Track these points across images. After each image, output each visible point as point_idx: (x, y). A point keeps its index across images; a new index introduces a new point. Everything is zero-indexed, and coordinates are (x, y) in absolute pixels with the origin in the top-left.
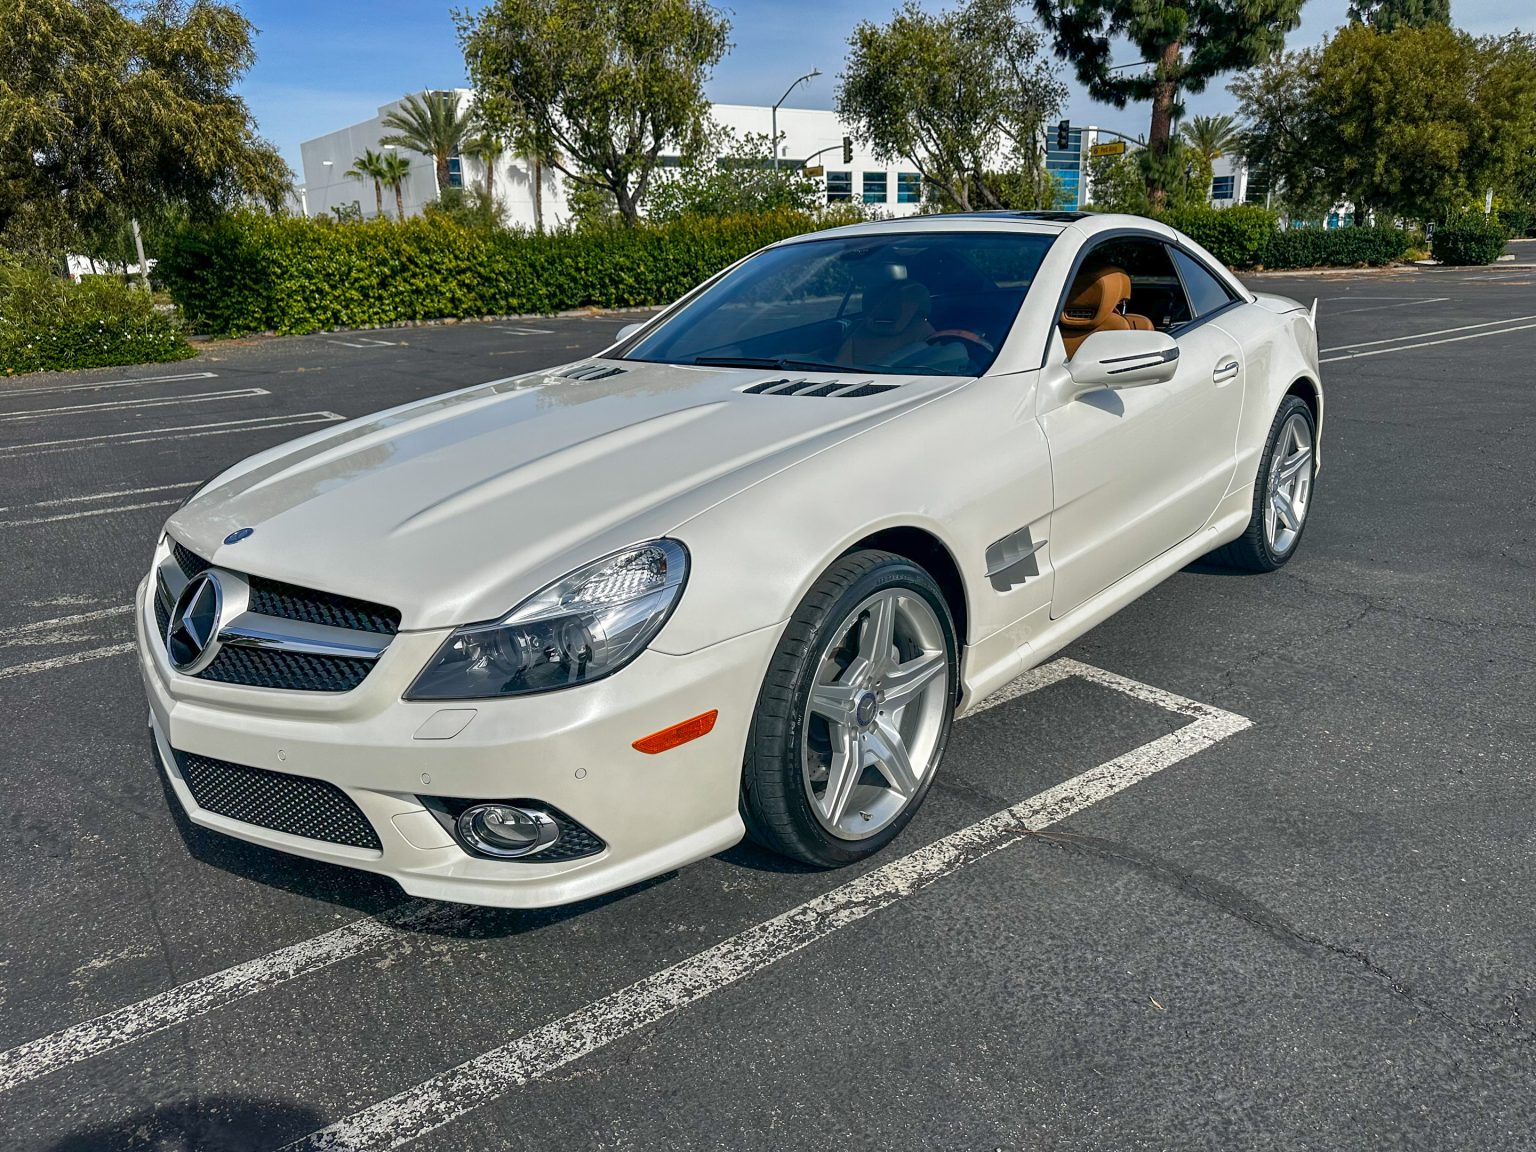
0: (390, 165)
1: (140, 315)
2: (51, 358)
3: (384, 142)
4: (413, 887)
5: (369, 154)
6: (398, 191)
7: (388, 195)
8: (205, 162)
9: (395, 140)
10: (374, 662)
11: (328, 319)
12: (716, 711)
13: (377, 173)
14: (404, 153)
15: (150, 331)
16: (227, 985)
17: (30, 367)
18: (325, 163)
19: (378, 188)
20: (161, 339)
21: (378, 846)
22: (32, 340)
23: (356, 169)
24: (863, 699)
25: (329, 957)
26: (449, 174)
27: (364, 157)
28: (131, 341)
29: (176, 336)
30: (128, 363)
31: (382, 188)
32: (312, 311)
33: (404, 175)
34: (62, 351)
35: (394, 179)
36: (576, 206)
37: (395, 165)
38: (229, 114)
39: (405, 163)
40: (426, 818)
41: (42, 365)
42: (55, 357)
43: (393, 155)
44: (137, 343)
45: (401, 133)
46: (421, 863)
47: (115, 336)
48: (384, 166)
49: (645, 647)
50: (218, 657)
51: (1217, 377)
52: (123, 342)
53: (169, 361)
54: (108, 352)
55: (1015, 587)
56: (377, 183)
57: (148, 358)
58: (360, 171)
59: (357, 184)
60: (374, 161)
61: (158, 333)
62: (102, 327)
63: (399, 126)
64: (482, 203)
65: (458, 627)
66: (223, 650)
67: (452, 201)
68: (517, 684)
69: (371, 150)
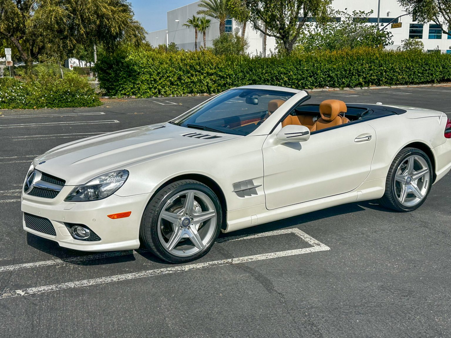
0: (202, 22)
1: (83, 89)
2: (50, 103)
3: (199, 13)
4: (61, 244)
5: (194, 17)
6: (204, 33)
7: (200, 35)
8: (114, 30)
9: (204, 12)
10: (59, 192)
11: (156, 93)
12: (131, 212)
13: (196, 26)
14: (208, 18)
15: (86, 95)
16: (23, 266)
17: (42, 106)
18: (176, 21)
19: (196, 32)
20: (89, 98)
21: (55, 235)
22: (44, 96)
23: (188, 24)
24: (185, 219)
25: (47, 264)
26: (225, 27)
27: (192, 19)
28: (79, 98)
29: (95, 97)
30: (76, 107)
31: (198, 32)
32: (150, 88)
33: (207, 27)
34: (54, 101)
35: (203, 28)
36: (279, 42)
37: (204, 22)
38: (124, 11)
39: (208, 21)
40: (65, 229)
41: (46, 105)
42: (51, 103)
43: (204, 18)
44: (81, 99)
45: (206, 9)
46: (63, 239)
47: (73, 96)
48: (200, 23)
49: (113, 194)
50: (32, 190)
51: (356, 140)
52: (76, 99)
53: (91, 107)
54: (70, 102)
55: (246, 197)
56: (196, 30)
57: (84, 105)
58: (190, 24)
59: (188, 30)
60: (196, 20)
61: (89, 95)
62: (69, 92)
63: (205, 6)
64: (237, 40)
65: (76, 186)
66: (34, 188)
67: (224, 39)
68: (88, 199)
69: (194, 15)
